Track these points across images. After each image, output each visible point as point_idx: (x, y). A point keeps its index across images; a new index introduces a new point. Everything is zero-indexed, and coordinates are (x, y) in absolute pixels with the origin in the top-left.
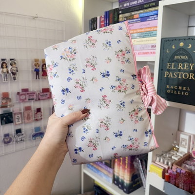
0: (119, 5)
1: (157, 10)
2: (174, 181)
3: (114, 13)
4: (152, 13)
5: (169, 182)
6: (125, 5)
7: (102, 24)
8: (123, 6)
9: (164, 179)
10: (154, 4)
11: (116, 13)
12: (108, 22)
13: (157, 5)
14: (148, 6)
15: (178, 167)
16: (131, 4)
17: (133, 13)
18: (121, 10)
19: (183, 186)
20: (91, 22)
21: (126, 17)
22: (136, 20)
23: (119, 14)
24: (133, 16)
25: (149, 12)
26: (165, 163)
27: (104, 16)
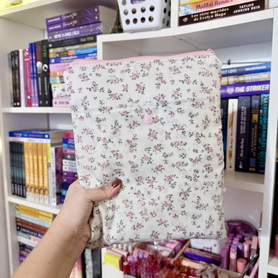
0: (48, 37)
1: (96, 47)
2: (135, 270)
3: (42, 46)
4: (91, 51)
5: (129, 274)
6: (56, 37)
7: (26, 60)
8: (53, 38)
9: (122, 270)
10: (92, 38)
11: (45, 47)
12: (34, 58)
13: (95, 41)
14: (85, 40)
15: (140, 250)
16: (63, 35)
17: (67, 48)
18: (51, 43)
19: (146, 275)
20: (10, 57)
21: (58, 53)
22: (72, 57)
23: (48, 49)
24: (67, 52)
25: (87, 48)
26: (125, 248)
27: (29, 49)
